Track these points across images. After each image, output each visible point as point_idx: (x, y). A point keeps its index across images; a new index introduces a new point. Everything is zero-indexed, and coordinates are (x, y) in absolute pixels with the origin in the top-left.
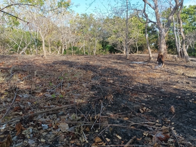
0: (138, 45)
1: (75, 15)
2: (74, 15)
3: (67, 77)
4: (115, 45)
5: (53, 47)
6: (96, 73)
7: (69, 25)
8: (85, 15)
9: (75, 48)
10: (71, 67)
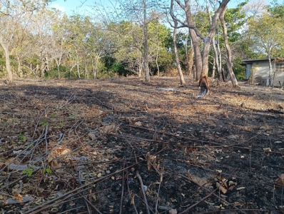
0: (159, 63)
1: (61, 17)
2: (59, 17)
3: (54, 120)
4: (125, 64)
5: (25, 67)
6: (107, 108)
7: (51, 33)
8: (77, 18)
9: (63, 69)
10: (61, 98)
